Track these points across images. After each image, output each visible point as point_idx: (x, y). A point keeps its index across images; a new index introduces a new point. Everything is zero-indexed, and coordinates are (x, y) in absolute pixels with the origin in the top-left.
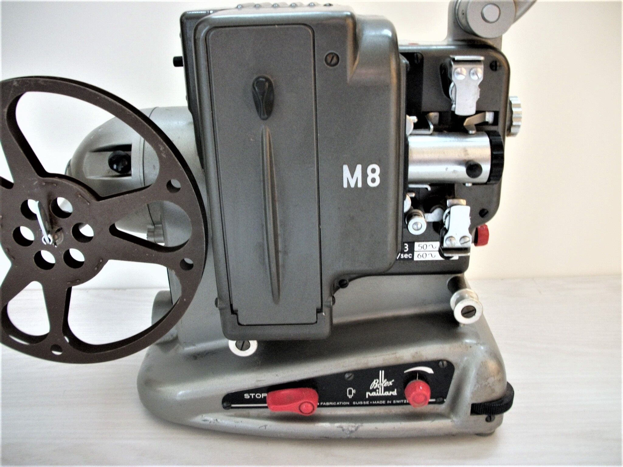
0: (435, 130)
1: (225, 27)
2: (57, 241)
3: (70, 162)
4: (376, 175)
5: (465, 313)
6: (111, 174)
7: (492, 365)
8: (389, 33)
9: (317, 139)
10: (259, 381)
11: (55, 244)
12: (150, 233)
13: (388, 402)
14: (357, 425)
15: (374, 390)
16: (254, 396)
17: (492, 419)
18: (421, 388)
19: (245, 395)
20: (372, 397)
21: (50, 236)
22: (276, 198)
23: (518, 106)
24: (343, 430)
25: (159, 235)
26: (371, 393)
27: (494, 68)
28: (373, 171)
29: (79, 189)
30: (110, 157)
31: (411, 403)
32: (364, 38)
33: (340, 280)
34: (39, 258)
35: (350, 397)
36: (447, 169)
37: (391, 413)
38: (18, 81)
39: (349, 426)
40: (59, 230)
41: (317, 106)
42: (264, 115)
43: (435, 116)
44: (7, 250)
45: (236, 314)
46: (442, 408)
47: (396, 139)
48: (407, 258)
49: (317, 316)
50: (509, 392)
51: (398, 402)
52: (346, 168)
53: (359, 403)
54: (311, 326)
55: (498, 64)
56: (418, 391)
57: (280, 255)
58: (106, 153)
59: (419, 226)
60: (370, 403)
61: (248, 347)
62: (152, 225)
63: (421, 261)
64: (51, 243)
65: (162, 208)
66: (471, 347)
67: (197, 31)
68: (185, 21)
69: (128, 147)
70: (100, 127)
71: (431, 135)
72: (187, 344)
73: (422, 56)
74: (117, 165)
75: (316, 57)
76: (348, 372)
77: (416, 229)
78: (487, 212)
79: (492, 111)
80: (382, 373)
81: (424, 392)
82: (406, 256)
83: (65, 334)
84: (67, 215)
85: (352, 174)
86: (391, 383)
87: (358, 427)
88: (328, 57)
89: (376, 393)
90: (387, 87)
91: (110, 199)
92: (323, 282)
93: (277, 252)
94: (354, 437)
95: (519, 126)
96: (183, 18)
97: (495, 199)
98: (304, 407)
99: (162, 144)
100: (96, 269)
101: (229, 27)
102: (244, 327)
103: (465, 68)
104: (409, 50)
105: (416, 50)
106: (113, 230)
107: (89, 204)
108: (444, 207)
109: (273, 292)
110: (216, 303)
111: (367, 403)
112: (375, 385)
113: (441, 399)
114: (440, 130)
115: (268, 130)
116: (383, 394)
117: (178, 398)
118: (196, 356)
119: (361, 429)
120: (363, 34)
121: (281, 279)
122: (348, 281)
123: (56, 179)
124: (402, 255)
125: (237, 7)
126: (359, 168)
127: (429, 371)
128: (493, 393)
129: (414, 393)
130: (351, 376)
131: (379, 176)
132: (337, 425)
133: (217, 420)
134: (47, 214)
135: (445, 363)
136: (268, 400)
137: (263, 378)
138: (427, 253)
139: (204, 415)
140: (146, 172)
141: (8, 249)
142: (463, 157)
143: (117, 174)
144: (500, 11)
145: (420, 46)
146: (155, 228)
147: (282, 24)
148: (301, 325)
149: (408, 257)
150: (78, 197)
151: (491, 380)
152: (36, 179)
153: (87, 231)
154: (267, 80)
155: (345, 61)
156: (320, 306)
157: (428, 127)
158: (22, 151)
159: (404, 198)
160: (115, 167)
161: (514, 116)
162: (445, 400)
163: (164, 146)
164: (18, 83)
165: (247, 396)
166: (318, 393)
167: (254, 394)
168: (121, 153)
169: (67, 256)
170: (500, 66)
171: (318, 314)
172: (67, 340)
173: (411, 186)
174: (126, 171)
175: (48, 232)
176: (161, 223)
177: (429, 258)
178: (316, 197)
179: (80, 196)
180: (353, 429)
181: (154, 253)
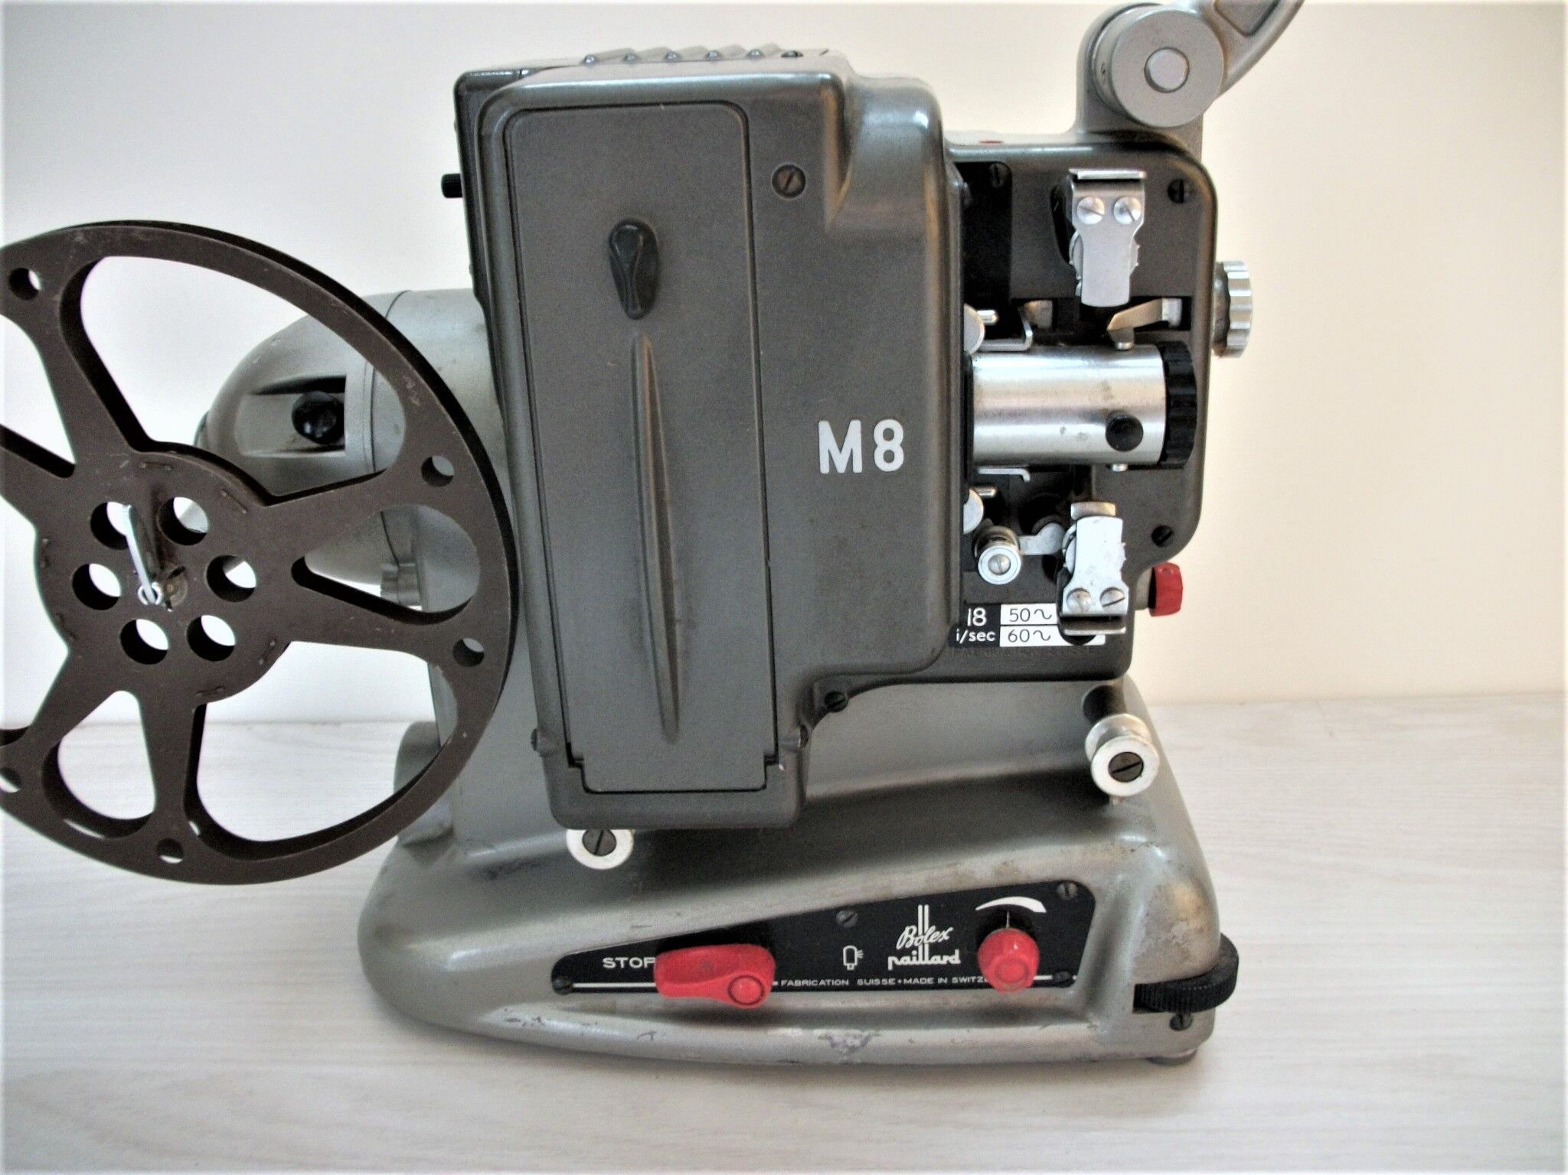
0: (1037, 340)
1: (547, 109)
2: (172, 598)
3: (205, 418)
4: (896, 445)
5: (1119, 771)
6: (297, 446)
7: (1184, 895)
8: (922, 119)
9: (758, 362)
10: (638, 927)
11: (169, 605)
12: (388, 581)
13: (940, 980)
14: (866, 1033)
15: (906, 952)
16: (627, 963)
17: (1186, 1024)
18: (1016, 947)
19: (605, 960)
20: (902, 967)
21: (156, 586)
22: (667, 497)
23: (1244, 284)
24: (833, 1045)
25: (409, 588)
26: (899, 959)
27: (1177, 197)
28: (889, 435)
29: (224, 479)
30: (297, 407)
31: (993, 983)
32: (864, 130)
33: (828, 691)
34: (131, 637)
35: (851, 966)
36: (1063, 430)
37: (947, 1007)
38: (86, 233)
39: (848, 1035)
40: (176, 573)
41: (758, 287)
42: (634, 307)
43: (1043, 309)
44: (58, 617)
45: (581, 767)
46: (1067, 996)
47: (941, 361)
48: (983, 640)
49: (765, 772)
50: (1226, 960)
51: (964, 980)
52: (825, 428)
53: (872, 982)
54: (754, 794)
55: (1187, 187)
56: (1008, 953)
57: (678, 629)
58: (287, 396)
59: (1004, 565)
60: (896, 981)
61: (611, 847)
62: (392, 563)
63: (1017, 648)
64: (158, 602)
65: (416, 522)
66: (1133, 851)
67: (486, 120)
68: (466, 93)
69: (337, 384)
70: (274, 338)
71: (1027, 352)
72: (473, 843)
73: (1008, 169)
74: (314, 424)
75: (752, 176)
76: (845, 908)
77: (998, 570)
78: (1171, 533)
79: (1177, 297)
80: (923, 912)
81: (1024, 957)
82: (981, 637)
83: (191, 816)
84: (194, 537)
85: (840, 439)
86: (944, 936)
87: (868, 1038)
88: (781, 176)
89: (911, 959)
90: (916, 242)
91: (294, 501)
92: (778, 694)
93: (670, 622)
94: (859, 1061)
95: (1245, 332)
96: (462, 86)
97: (1189, 503)
98: (740, 986)
99: (411, 375)
100: (261, 662)
101: (556, 109)
102: (598, 796)
103: (1102, 198)
104: (978, 156)
105: (996, 156)
106: (301, 573)
107: (244, 512)
108: (1066, 522)
109: (662, 715)
110: (534, 743)
111: (891, 981)
112: (908, 939)
113: (1066, 975)
114: (1049, 341)
115: (647, 343)
116: (927, 962)
117: (450, 967)
118: (494, 872)
119: (875, 1041)
120: (862, 123)
121: (680, 687)
122: (846, 695)
123: (172, 456)
124: (972, 634)
125: (584, 62)
126: (855, 427)
127: (1036, 906)
128: (1186, 958)
129: (998, 959)
130: (851, 917)
131: (903, 445)
132: (819, 1032)
133: (539, 1019)
134: (151, 535)
135: (1072, 888)
136: (657, 973)
137: (646, 922)
138: (1032, 629)
139: (510, 1008)
140: (377, 440)
141: (62, 617)
142: (1100, 403)
143: (314, 445)
144: (1188, 63)
145: (1005, 147)
146: (401, 571)
147: (675, 103)
148: (730, 794)
149: (986, 638)
150: (220, 496)
151: (1180, 929)
152: (126, 455)
153: (242, 575)
154: (643, 228)
155: (818, 182)
156: (772, 749)
157: (1020, 334)
158: (94, 392)
159: (964, 499)
160: (308, 428)
161: (1232, 307)
162: (1075, 978)
163: (414, 379)
164: (86, 237)
165: (609, 963)
166: (775, 958)
167: (626, 959)
168: (321, 395)
169: (197, 632)
170: (1193, 192)
171: (769, 768)
172: (195, 828)
173: (985, 471)
174: (333, 439)
175: (152, 577)
176: (413, 560)
177: (1036, 641)
178: (759, 494)
179: (225, 494)
180: (857, 1042)
181: (394, 625)
